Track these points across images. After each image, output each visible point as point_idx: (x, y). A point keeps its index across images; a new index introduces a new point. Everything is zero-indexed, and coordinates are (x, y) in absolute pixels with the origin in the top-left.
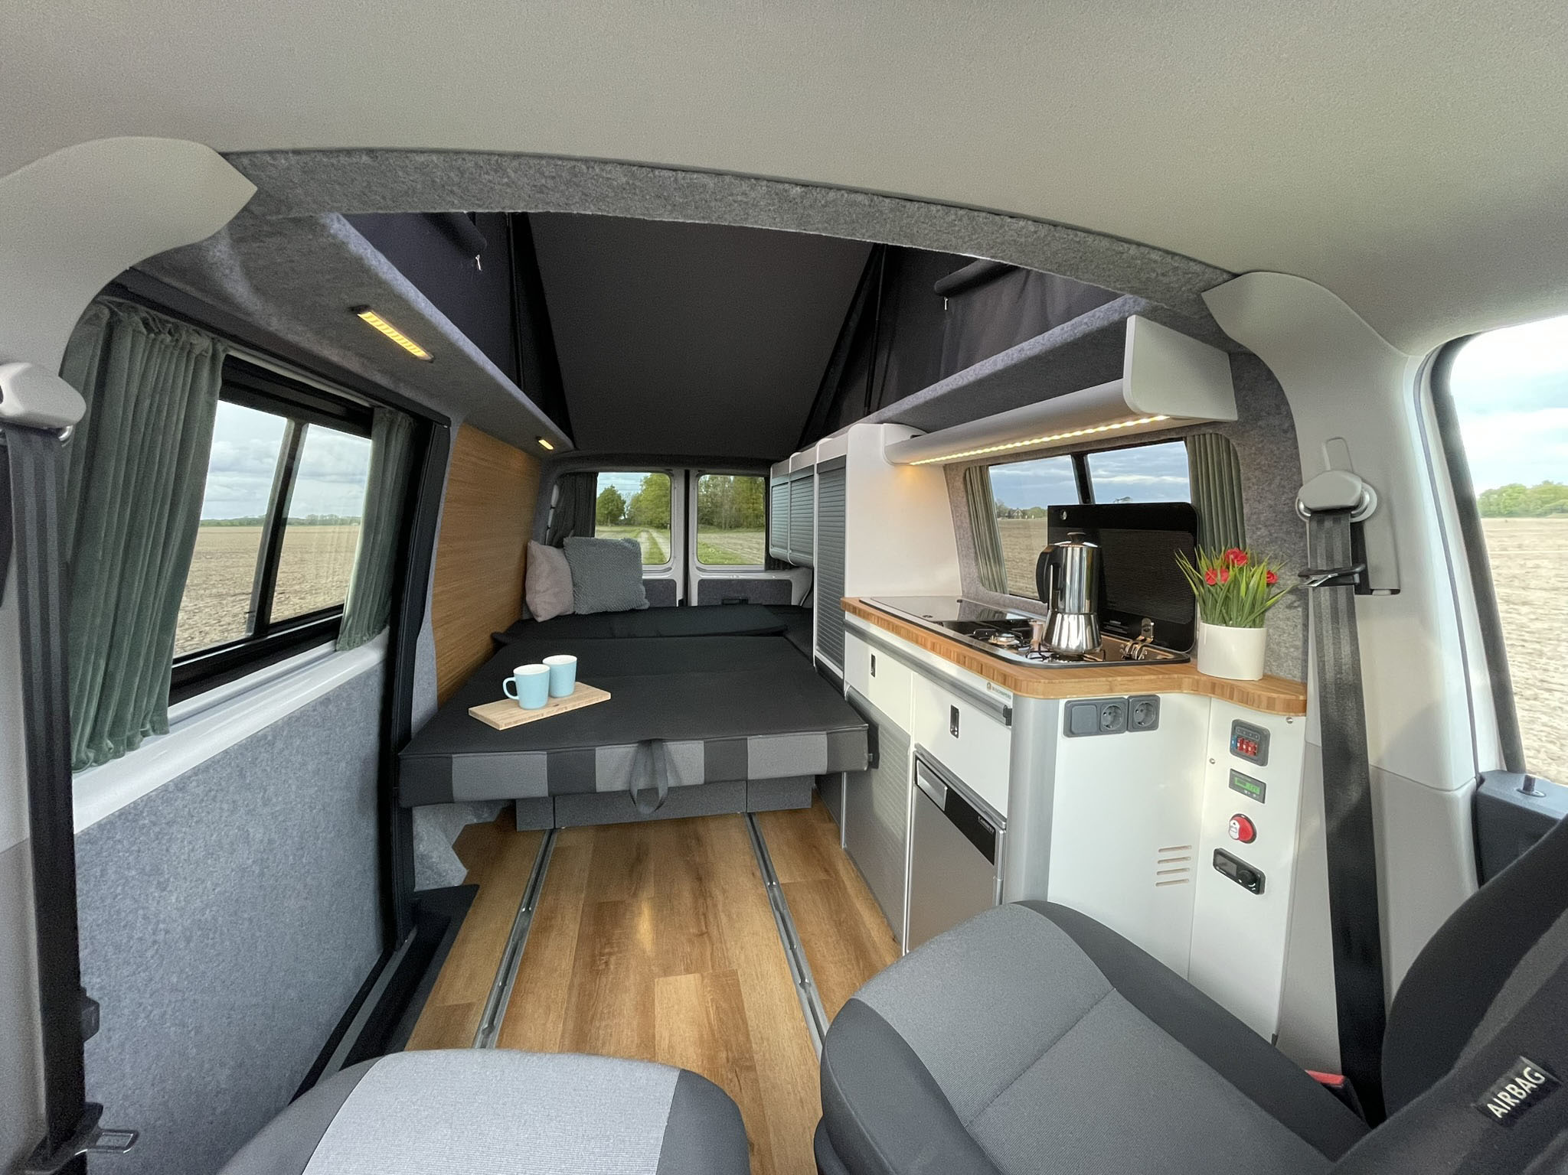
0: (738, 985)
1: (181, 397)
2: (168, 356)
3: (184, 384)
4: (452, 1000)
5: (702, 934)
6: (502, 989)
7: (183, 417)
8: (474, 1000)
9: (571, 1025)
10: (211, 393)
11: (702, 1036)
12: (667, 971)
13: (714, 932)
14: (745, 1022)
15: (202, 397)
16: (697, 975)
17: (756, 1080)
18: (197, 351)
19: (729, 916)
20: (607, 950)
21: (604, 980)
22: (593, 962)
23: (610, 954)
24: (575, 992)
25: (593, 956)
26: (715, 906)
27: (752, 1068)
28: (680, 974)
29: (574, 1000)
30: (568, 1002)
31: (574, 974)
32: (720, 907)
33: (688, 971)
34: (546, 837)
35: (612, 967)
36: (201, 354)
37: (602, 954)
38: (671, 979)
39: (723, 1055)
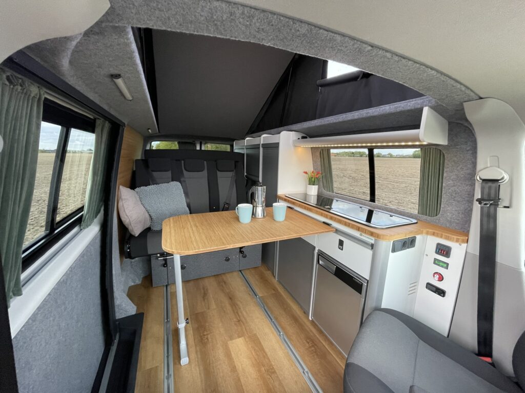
0: (258, 339)
1: (24, 121)
2: (19, 97)
3: (26, 114)
4: (148, 367)
5: (239, 321)
6: (168, 357)
7: (26, 132)
8: (158, 365)
9: (202, 368)
10: (38, 117)
11: (253, 363)
12: (231, 338)
13: (243, 320)
14: (267, 355)
15: (34, 120)
16: (243, 338)
17: (277, 377)
18: (32, 95)
19: (247, 313)
20: (205, 333)
21: (209, 346)
22: (202, 339)
23: (207, 334)
24: (199, 353)
25: (201, 337)
26: (240, 308)
27: (274, 372)
28: (236, 339)
29: (199, 356)
30: (198, 358)
31: (196, 346)
32: (242, 309)
33: (239, 337)
34: (165, 288)
35: (210, 340)
36: (34, 97)
37: (205, 335)
38: (234, 341)
39: (263, 369)
